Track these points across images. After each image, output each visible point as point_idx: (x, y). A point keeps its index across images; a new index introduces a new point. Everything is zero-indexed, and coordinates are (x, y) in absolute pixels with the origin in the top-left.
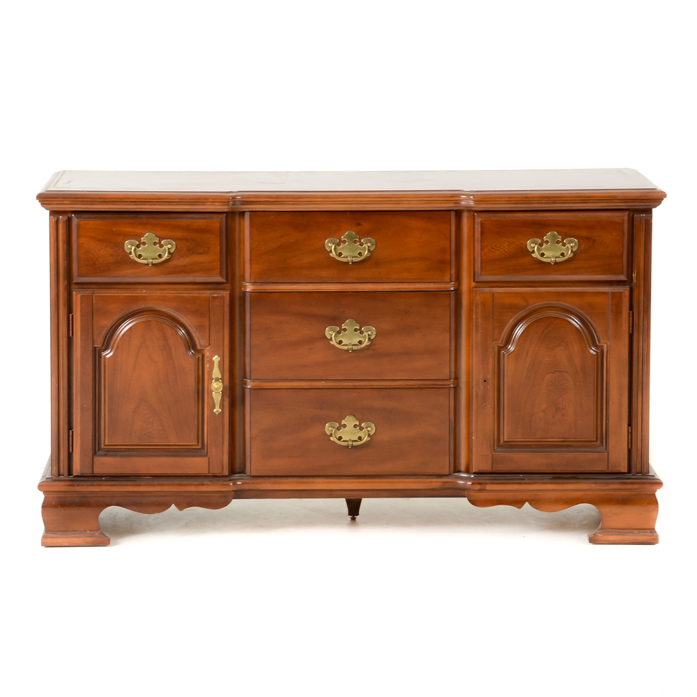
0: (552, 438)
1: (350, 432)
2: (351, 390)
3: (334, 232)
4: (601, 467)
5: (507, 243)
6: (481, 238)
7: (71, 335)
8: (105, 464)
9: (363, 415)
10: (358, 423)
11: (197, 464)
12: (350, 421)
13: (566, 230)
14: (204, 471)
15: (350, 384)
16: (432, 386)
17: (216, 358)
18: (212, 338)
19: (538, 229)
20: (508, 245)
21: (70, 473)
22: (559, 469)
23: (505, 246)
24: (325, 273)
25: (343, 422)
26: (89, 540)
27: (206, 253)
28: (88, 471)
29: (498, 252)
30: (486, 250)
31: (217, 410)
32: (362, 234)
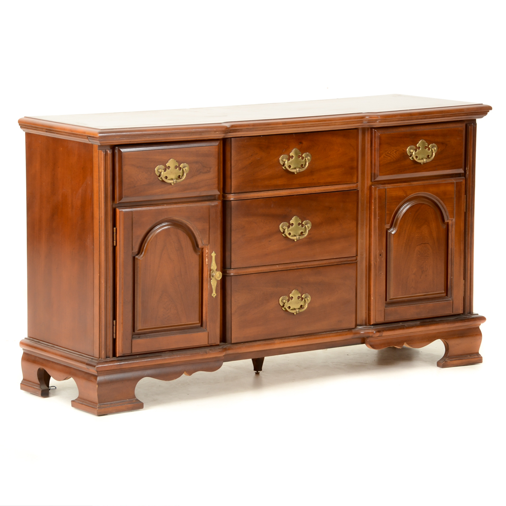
0: (420, 293)
1: (295, 302)
2: (295, 270)
3: (286, 150)
4: (448, 312)
5: (395, 151)
6: (380, 148)
7: (115, 245)
8: (141, 345)
9: (303, 288)
10: (300, 295)
11: (200, 338)
12: (294, 294)
13: (430, 138)
14: (205, 343)
15: (294, 265)
16: (345, 263)
17: (213, 255)
18: (211, 238)
19: (413, 139)
20: (395, 152)
21: (114, 355)
22: (423, 316)
23: (393, 153)
24: (279, 182)
25: (291, 295)
26: (130, 405)
27: (209, 172)
28: (128, 352)
29: (389, 158)
30: (382, 156)
31: (214, 294)
32: (303, 151)
